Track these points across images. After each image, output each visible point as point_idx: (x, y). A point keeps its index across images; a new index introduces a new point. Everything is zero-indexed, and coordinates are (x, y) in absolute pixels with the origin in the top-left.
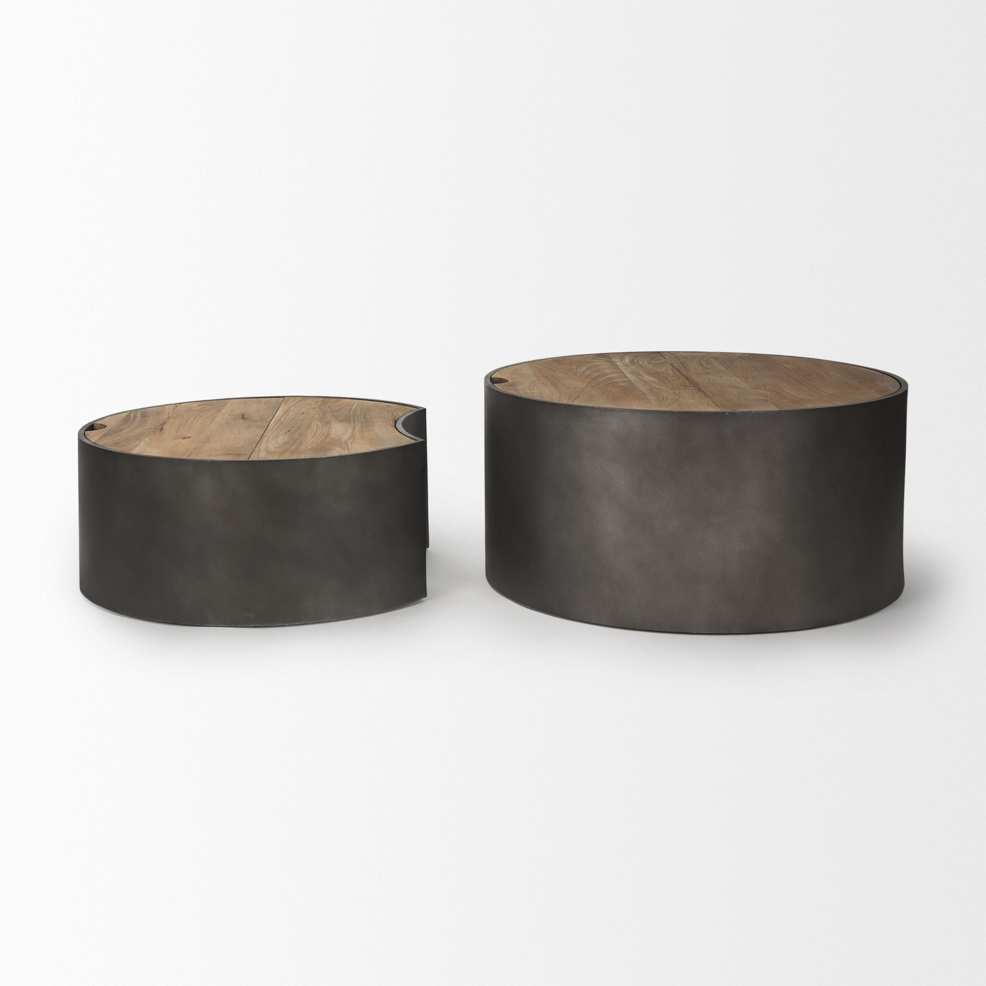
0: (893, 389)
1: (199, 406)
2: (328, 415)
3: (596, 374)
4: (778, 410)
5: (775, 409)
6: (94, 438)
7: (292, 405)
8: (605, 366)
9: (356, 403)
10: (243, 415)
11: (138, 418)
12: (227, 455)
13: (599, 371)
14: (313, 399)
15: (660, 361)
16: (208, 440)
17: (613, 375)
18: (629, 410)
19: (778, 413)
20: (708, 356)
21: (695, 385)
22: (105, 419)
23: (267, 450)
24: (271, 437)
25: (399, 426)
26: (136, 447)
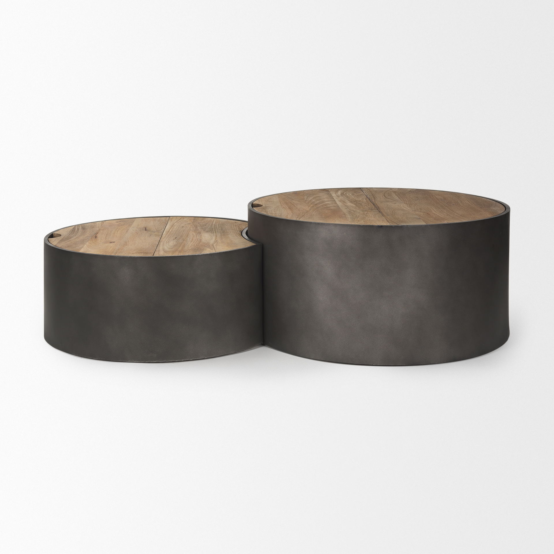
0: (500, 211)
1: (117, 222)
2: (198, 228)
3: (318, 202)
4: (425, 224)
5: (423, 223)
6: (54, 242)
7: (175, 222)
8: (325, 197)
9: (215, 220)
10: (145, 228)
11: (80, 230)
12: (139, 253)
13: (320, 200)
14: (188, 218)
15: (360, 194)
16: (126, 244)
17: (328, 202)
18: (333, 224)
19: (425, 226)
20: (391, 190)
21: (378, 209)
22: (59, 231)
23: (164, 250)
24: (165, 242)
25: (244, 235)
26: (81, 248)
